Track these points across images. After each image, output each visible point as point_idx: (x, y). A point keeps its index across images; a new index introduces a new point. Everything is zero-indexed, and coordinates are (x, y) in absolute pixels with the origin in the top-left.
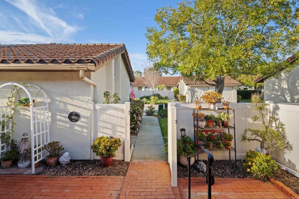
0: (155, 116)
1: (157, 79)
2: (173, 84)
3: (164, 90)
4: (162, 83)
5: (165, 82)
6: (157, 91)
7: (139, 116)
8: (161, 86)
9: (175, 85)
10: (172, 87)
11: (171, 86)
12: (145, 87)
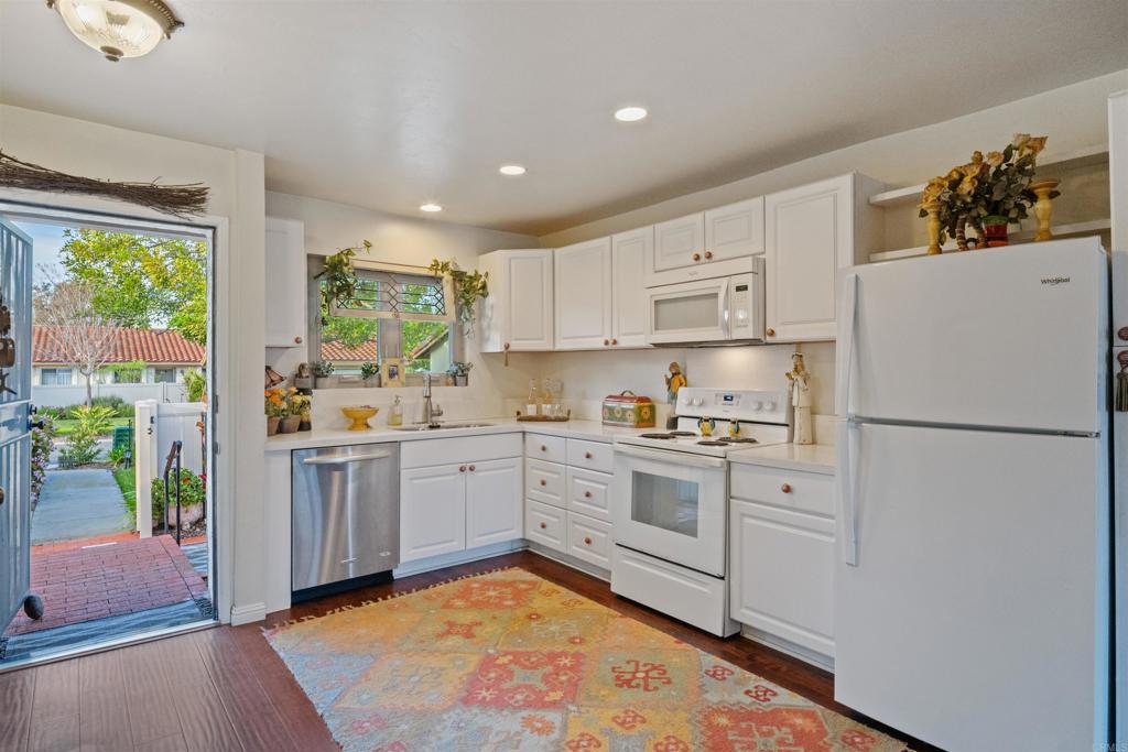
0: (101, 466)
1: (108, 339)
2: (186, 358)
3: (143, 380)
4: (133, 353)
5: (146, 351)
6: (109, 387)
7: (39, 454)
8: (128, 365)
9: (195, 361)
10: (178, 370)
11: (175, 367)
12: (44, 371)
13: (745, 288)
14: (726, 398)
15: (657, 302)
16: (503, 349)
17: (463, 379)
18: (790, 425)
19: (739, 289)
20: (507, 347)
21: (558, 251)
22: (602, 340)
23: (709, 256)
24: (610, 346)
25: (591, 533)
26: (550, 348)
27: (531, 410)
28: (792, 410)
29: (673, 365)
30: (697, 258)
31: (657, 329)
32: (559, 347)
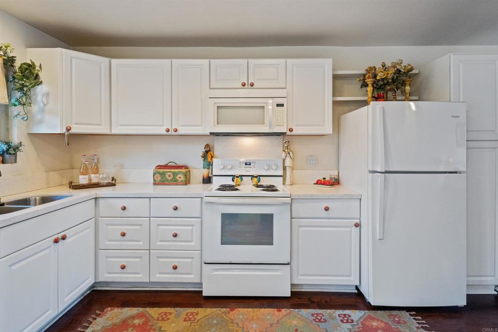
13: (282, 105)
14: (246, 164)
15: (218, 107)
16: (64, 131)
17: (13, 157)
18: (283, 176)
19: (278, 105)
20: (68, 129)
21: (114, 61)
22: (165, 128)
23: (252, 85)
24: (172, 132)
25: (175, 261)
26: (107, 132)
27: (83, 180)
28: (284, 169)
29: (207, 146)
30: (244, 85)
31: (218, 124)
32: (114, 132)
